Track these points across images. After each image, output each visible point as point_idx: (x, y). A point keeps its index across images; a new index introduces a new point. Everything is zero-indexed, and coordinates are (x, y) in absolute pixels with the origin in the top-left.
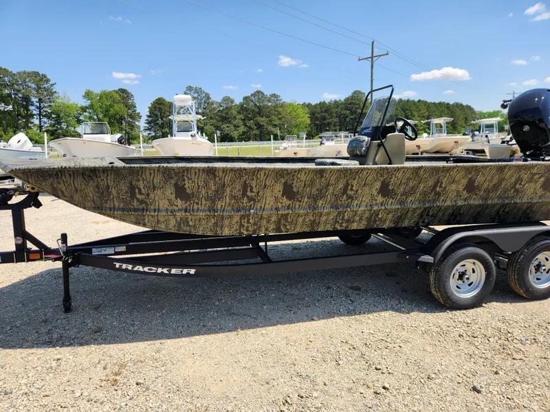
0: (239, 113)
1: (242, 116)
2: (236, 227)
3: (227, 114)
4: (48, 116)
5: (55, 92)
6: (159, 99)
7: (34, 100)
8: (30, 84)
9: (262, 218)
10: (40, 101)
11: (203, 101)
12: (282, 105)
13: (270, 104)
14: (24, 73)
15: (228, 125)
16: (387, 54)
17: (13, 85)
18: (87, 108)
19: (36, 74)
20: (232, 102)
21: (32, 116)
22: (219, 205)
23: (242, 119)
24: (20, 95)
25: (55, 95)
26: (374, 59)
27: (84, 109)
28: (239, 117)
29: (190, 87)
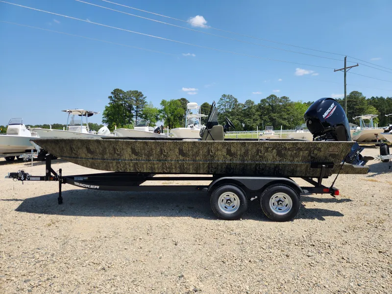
0: (257, 111)
1: (259, 113)
2: (116, 168)
3: (249, 111)
4: (141, 116)
5: (146, 102)
6: (205, 104)
7: (134, 107)
8: (132, 98)
9: (126, 164)
10: (137, 107)
11: (232, 104)
12: (291, 105)
13: (281, 104)
14: (130, 91)
15: (249, 119)
16: (358, 65)
17: (124, 98)
18: (162, 110)
19: (137, 92)
20: (253, 103)
21: (133, 116)
22: (106, 157)
23: (259, 115)
24: (127, 104)
25: (146, 104)
26: (347, 69)
27: (160, 111)
28: (257, 113)
29: (224, 95)
